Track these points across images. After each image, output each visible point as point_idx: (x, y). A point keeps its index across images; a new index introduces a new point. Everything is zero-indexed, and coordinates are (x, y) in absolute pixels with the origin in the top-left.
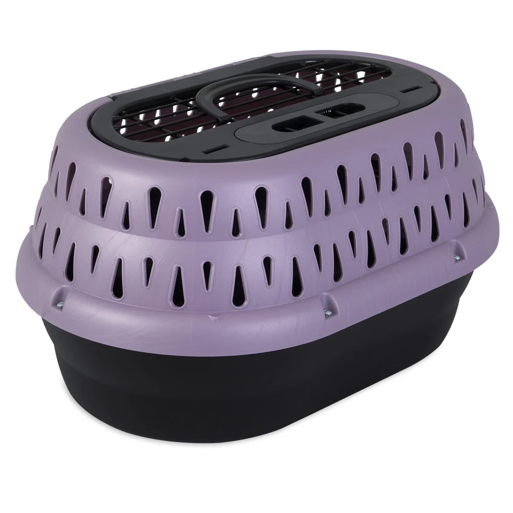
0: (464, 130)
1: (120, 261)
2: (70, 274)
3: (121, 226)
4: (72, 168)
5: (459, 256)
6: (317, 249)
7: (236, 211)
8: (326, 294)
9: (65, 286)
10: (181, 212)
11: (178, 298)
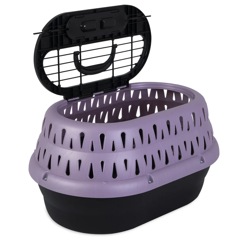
0: (204, 113)
1: (69, 161)
2: (49, 167)
3: (69, 148)
4: (51, 126)
5: (202, 161)
6: (145, 157)
7: (113, 142)
8: (149, 174)
9: (47, 171)
10: (92, 142)
11: (91, 175)
